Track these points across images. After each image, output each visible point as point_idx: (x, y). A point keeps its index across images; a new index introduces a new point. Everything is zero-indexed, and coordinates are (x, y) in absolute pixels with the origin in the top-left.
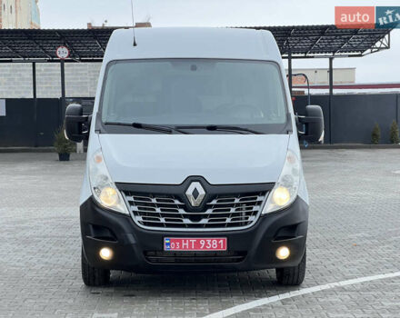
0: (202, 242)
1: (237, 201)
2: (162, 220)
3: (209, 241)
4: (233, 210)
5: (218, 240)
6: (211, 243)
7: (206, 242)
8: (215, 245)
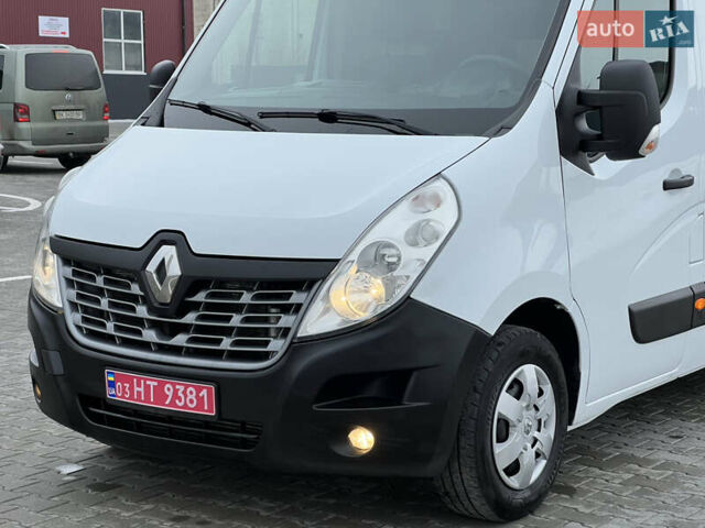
0: (168, 389)
1: (246, 298)
2: (110, 328)
3: (181, 388)
4: (236, 320)
5: (199, 390)
6: (184, 393)
7: (176, 391)
8: (192, 399)
